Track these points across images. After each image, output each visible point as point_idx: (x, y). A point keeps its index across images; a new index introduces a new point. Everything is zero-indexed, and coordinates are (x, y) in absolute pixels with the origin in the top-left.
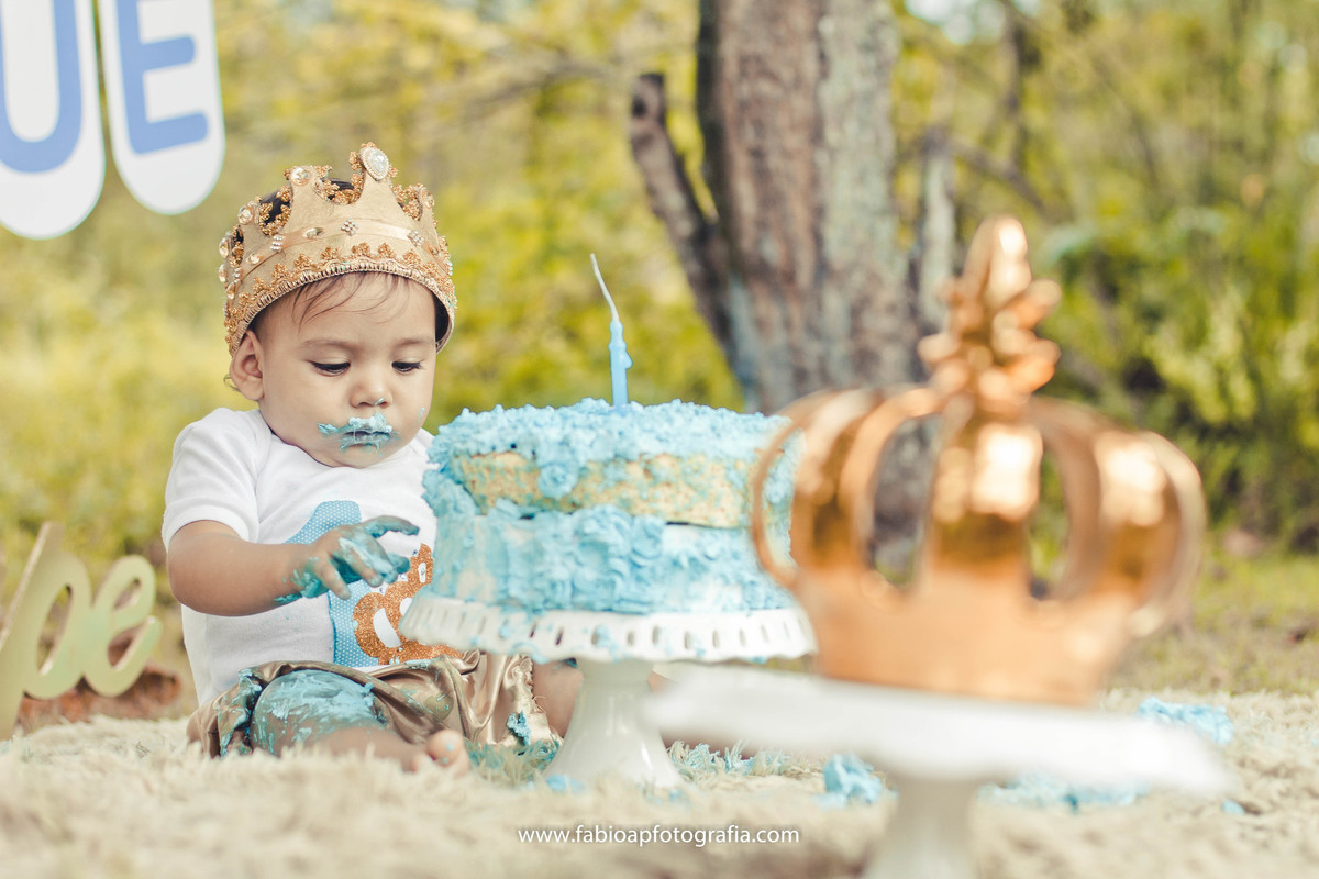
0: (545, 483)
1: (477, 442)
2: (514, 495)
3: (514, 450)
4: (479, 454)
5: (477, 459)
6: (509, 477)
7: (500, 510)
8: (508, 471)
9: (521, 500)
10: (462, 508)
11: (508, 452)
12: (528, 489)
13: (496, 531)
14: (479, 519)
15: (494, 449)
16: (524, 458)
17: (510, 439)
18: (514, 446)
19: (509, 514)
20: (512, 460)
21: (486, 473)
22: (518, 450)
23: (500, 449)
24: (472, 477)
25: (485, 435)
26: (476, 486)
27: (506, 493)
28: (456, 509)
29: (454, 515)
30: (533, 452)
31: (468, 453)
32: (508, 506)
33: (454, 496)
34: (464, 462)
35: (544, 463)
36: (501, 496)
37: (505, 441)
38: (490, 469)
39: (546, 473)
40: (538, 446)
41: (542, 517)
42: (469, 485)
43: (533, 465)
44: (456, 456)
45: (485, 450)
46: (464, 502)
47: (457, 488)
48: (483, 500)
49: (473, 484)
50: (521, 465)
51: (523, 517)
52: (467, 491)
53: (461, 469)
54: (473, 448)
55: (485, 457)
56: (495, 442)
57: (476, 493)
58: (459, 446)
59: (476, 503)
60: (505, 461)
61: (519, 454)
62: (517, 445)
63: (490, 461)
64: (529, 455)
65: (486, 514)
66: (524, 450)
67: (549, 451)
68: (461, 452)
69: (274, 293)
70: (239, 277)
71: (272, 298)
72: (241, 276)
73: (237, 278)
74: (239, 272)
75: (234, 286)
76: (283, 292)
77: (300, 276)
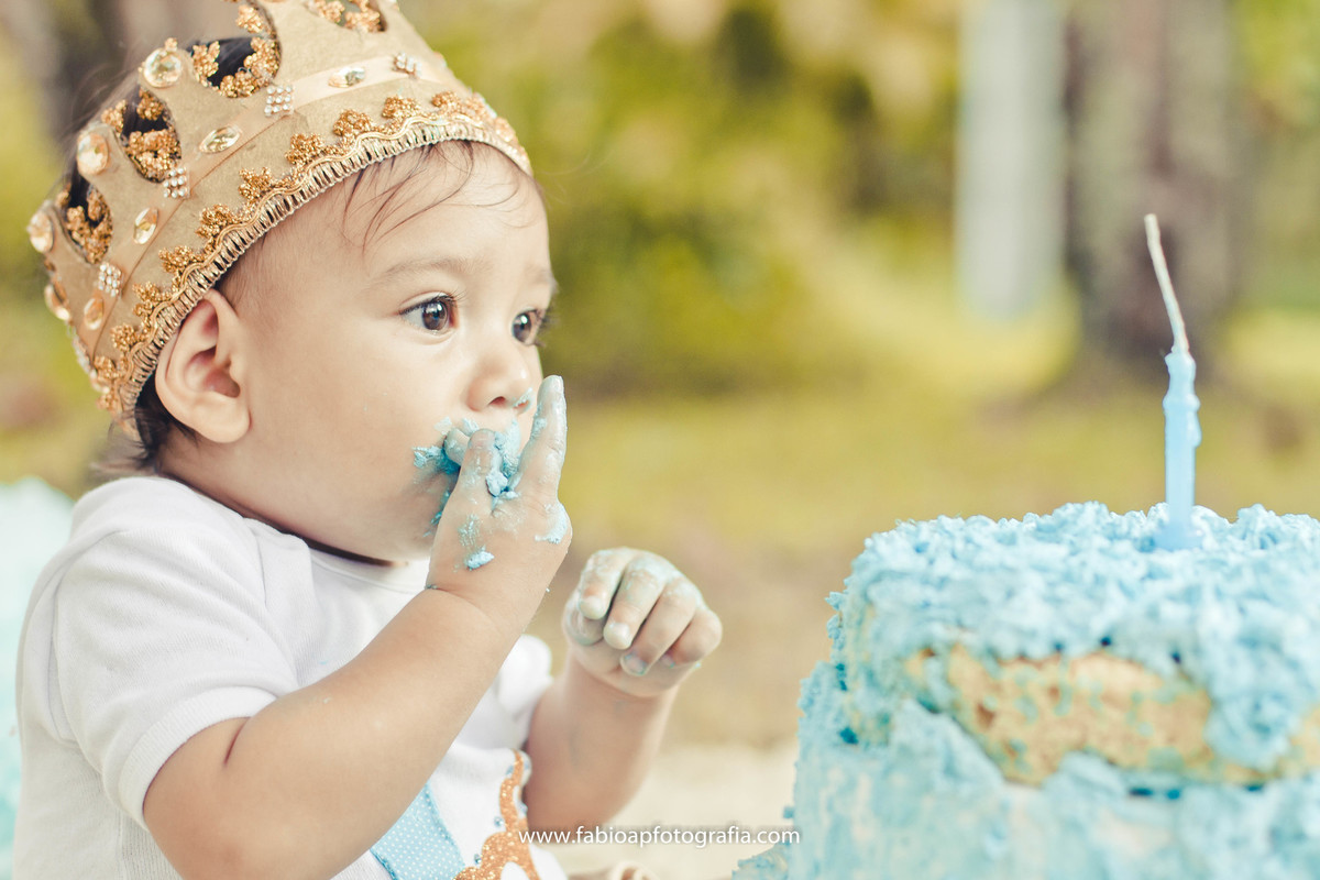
0: (1232, 733)
1: (1019, 631)
2: (1112, 749)
3: (1108, 648)
4: (1022, 657)
5: (1021, 670)
6: (1115, 715)
8: (1109, 698)
9: (1124, 760)
10: (963, 769)
11: (1094, 653)
12: (1157, 740)
13: (1073, 827)
14: (1019, 797)
15: (1058, 648)
16: (1158, 673)
17: (1099, 627)
18: (1106, 642)
19: (1109, 792)
20: (1112, 675)
21: (1042, 700)
22: (1121, 649)
23: (1075, 650)
24: (992, 703)
25: (1033, 615)
26: (1001, 722)
27: (1093, 742)
28: (950, 770)
29: (941, 784)
30: (1177, 658)
31: (993, 654)
32: (1094, 770)
33: (947, 743)
34: (966, 670)
35: (1220, 689)
36: (1081, 748)
37: (1083, 630)
38: (1054, 692)
39: (1236, 714)
40: (1197, 650)
41: (1197, 799)
42: (970, 716)
43: (1181, 688)
44: (929, 652)
45: (1038, 650)
46: (969, 756)
47: (943, 724)
48: (1013, 750)
49: (986, 716)
50: (1145, 683)
51: (1141, 793)
52: (965, 730)
53: (947, 681)
54: (1008, 645)
55: (1039, 665)
56: (1062, 632)
57: (994, 736)
58: (939, 632)
59: (989, 755)
60: (1093, 675)
61: (1131, 661)
62: (1117, 639)
63: (1054, 674)
64: (1168, 666)
65: (1039, 786)
66: (1143, 652)
67: (1232, 662)
68: (953, 647)
69: (301, 192)
70: (185, 184)
71: (295, 202)
72: (191, 181)
73: (179, 186)
74: (184, 174)
75: (158, 212)
76: (321, 187)
77: (355, 151)
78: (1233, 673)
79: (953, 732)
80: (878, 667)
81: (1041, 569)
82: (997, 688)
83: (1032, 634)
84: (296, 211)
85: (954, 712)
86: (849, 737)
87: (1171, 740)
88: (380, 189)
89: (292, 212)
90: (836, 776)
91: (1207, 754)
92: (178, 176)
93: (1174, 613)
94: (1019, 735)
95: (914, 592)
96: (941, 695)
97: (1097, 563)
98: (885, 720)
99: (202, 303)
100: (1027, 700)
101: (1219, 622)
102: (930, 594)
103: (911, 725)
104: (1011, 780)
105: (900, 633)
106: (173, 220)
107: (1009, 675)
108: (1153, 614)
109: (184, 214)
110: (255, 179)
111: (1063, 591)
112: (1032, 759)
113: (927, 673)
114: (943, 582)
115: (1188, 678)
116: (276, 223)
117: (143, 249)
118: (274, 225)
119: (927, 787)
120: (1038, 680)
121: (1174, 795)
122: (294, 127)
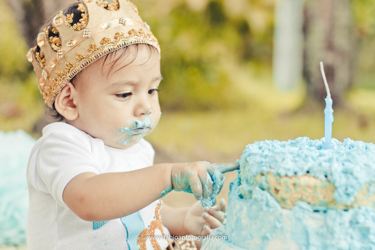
0: (340, 195)
1: (286, 169)
2: (309, 200)
3: (308, 174)
4: (286, 176)
6: (310, 191)
7: (301, 208)
8: (308, 186)
9: (312, 202)
10: (271, 204)
11: (305, 175)
12: (321, 198)
13: (299, 220)
14: (285, 212)
15: (296, 173)
16: (321, 180)
17: (306, 169)
18: (308, 172)
19: (308, 210)
20: (311, 181)
21: (291, 187)
22: (312, 174)
23: (300, 174)
24: (278, 188)
25: (289, 165)
26: (280, 192)
27: (304, 198)
28: (267, 205)
29: (265, 208)
30: (326, 176)
31: (279, 175)
32: (304, 205)
33: (267, 198)
34: (272, 179)
35: (337, 184)
36: (301, 199)
37: (302, 169)
38: (294, 185)
39: (341, 191)
40: (331, 174)
41: (331, 213)
42: (272, 191)
43: (327, 184)
44: (262, 174)
45: (290, 174)
46: (272, 201)
47: (265, 193)
48: (283, 200)
49: (277, 191)
50: (318, 183)
51: (316, 211)
52: (271, 194)
53: (267, 182)
54: (283, 173)
55: (291, 178)
56: (297, 169)
57: (279, 196)
58: (265, 169)
59: (278, 201)
60: (304, 180)
61: (314, 177)
62: (311, 171)
63: (294, 180)
64: (324, 178)
65: (290, 209)
66: (317, 175)
67: (340, 177)
68: (268, 173)
69: (91, 60)
70: (62, 54)
71: (90, 62)
72: (64, 53)
73: (61, 55)
74: (62, 52)
75: (56, 60)
76: (96, 59)
77: (106, 49)
78: (340, 180)
79: (268, 195)
80: (249, 178)
81: (292, 153)
82: (280, 184)
83: (289, 170)
84: (90, 64)
85: (269, 190)
86: (241, 197)
87: (324, 198)
88: (112, 61)
89: (89, 65)
90: (238, 206)
91: (334, 201)
92: (60, 52)
93: (326, 165)
94: (285, 196)
95: (258, 159)
96: (265, 185)
97: (306, 152)
98: (251, 192)
99: (66, 85)
100: (288, 187)
101: (337, 167)
102: (263, 159)
103: (258, 193)
104: (283, 208)
105: (255, 170)
106: (60, 62)
107: (283, 180)
108: (320, 165)
109: (62, 62)
110: (79, 56)
111: (297, 159)
112: (289, 202)
113: (262, 180)
114: (266, 156)
115: (329, 181)
116: (85, 67)
117: (52, 69)
118: (84, 68)
119: (261, 210)
120: (290, 182)
121: (325, 212)
122: (90, 41)
